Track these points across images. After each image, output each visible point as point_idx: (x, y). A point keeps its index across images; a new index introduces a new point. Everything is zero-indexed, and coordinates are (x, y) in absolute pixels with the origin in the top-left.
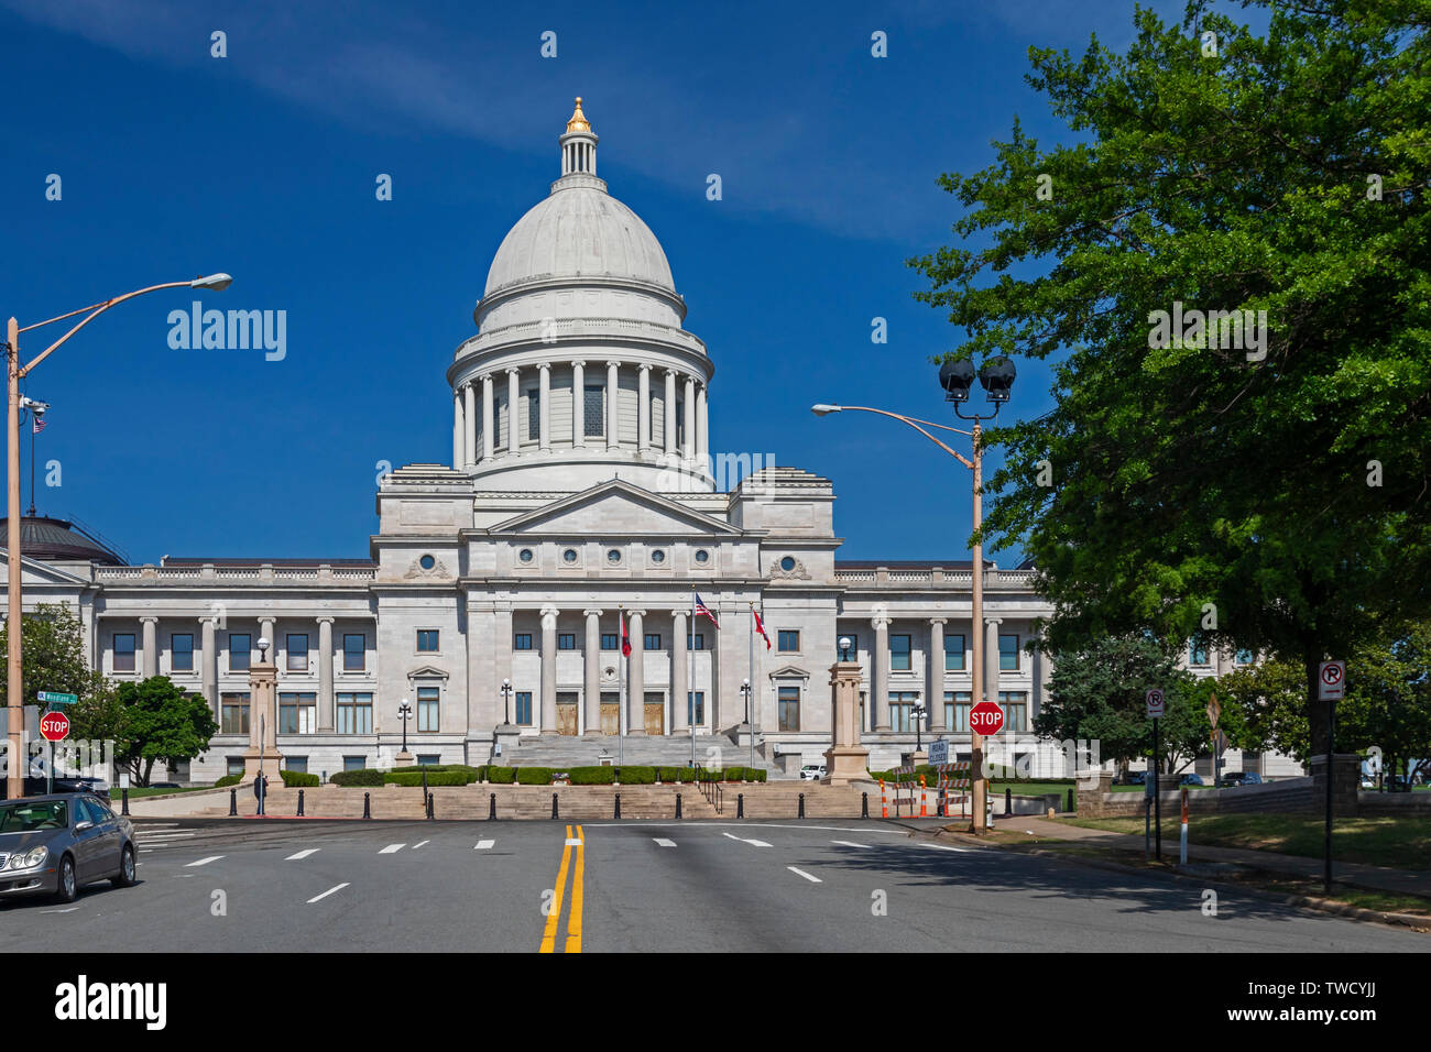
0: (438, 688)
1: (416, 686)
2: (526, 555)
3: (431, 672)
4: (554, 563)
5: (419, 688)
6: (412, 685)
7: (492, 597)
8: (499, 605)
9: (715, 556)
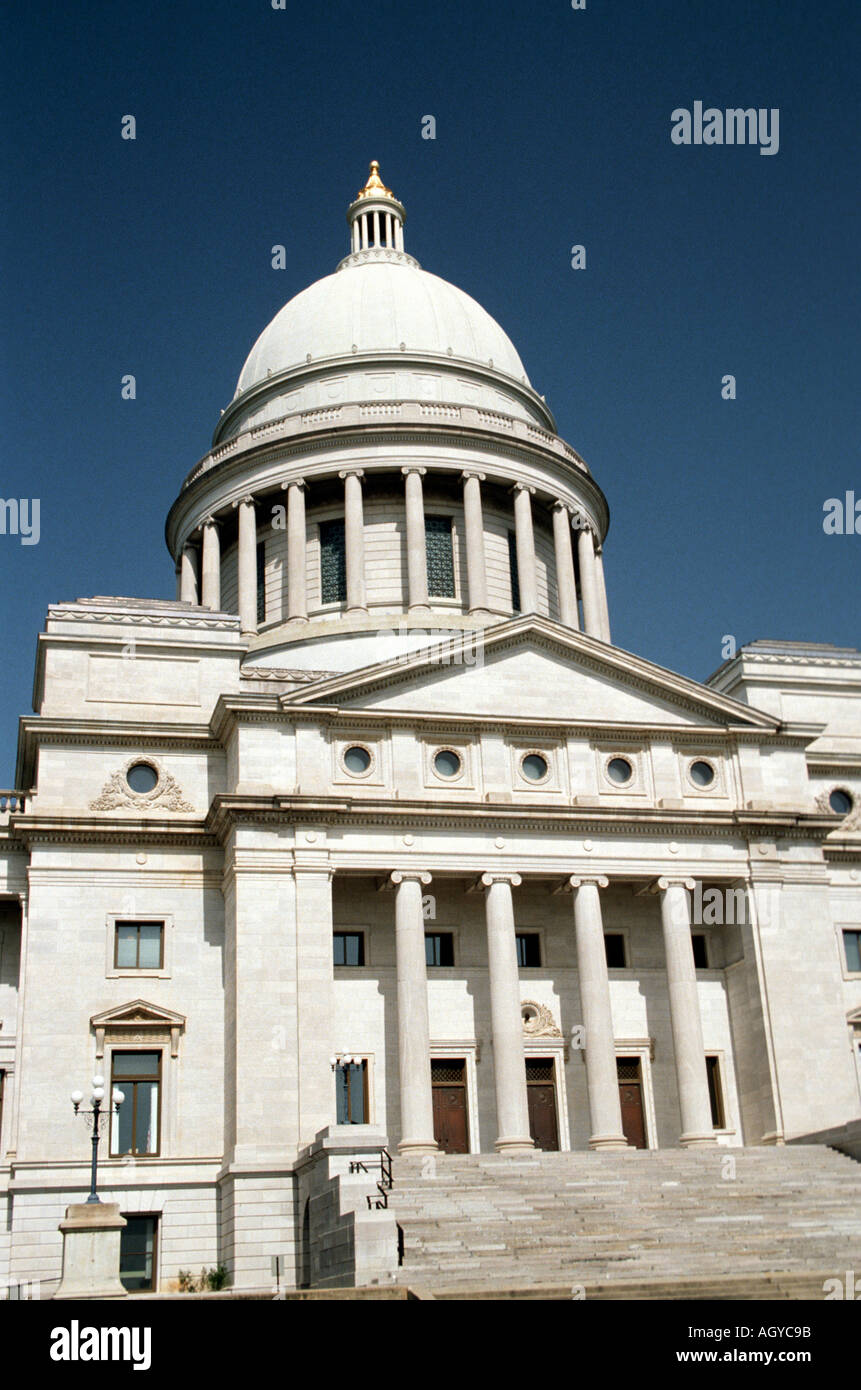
0: (159, 1053)
1: (108, 1049)
2: (359, 757)
3: (145, 1015)
4: (414, 776)
5: (115, 1053)
6: (100, 1044)
7: (287, 843)
8: (303, 859)
9: (728, 772)
